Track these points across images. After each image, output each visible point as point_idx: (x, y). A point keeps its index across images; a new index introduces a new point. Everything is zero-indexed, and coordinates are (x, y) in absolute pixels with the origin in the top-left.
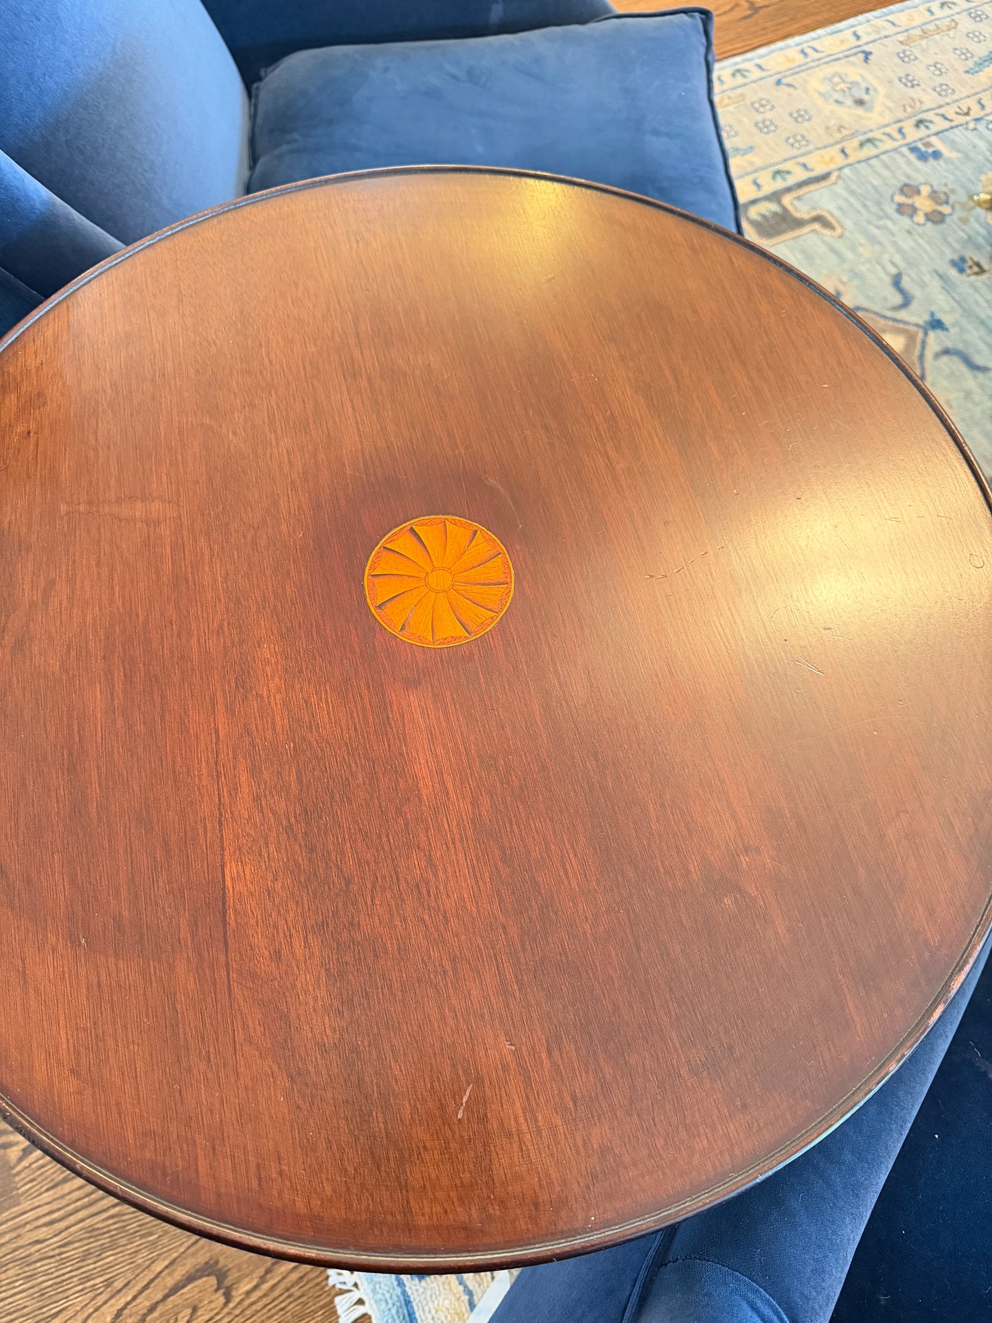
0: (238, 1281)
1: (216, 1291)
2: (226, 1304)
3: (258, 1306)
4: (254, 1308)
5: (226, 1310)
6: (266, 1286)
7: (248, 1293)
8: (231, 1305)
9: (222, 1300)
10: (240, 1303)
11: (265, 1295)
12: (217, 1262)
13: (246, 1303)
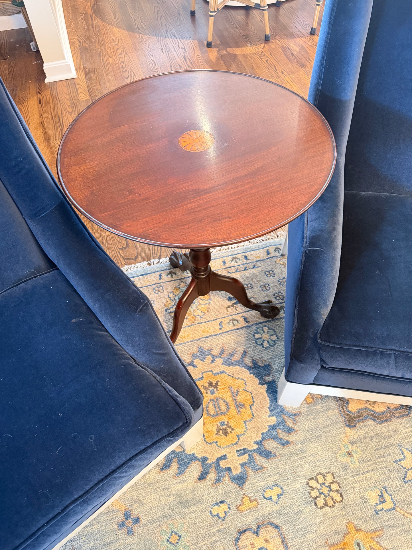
0: (123, 251)
1: (123, 247)
2: (119, 248)
3: (116, 255)
4: (116, 253)
5: (117, 248)
6: (119, 256)
7: (119, 253)
8: (118, 249)
9: (120, 248)
10: (118, 251)
11: (118, 256)
12: (128, 247)
13: (118, 252)
